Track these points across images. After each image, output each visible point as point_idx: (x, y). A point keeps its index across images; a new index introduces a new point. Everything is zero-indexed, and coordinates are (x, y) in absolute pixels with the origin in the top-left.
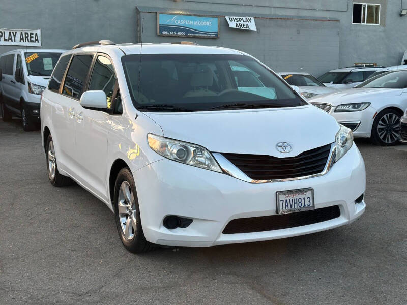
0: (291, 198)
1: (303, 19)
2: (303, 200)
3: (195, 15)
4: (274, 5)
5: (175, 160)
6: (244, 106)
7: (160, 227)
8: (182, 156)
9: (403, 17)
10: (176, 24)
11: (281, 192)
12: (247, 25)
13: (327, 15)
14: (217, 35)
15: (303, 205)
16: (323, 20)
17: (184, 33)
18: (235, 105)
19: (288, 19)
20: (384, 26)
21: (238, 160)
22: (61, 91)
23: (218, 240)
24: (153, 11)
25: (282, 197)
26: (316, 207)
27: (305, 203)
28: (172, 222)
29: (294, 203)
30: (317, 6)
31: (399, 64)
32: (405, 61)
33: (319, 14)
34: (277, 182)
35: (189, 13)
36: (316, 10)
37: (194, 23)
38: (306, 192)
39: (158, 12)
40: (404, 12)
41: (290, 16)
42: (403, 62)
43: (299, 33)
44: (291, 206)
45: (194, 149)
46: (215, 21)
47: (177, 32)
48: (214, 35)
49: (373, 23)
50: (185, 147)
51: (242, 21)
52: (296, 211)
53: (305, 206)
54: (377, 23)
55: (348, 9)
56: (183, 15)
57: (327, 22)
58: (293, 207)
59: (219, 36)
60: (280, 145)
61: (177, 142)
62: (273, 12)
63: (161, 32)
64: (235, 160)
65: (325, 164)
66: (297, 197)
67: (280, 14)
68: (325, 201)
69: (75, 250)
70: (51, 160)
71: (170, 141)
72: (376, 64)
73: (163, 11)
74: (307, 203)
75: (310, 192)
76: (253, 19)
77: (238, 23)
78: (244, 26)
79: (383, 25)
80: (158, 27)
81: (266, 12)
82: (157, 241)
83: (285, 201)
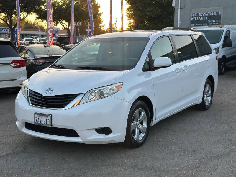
0: (41, 117)
2: (46, 120)
11: (36, 113)
15: (46, 123)
25: (37, 116)
27: (46, 122)
29: (42, 121)
38: (47, 116)
52: (42, 125)
53: (46, 124)
58: (41, 123)
66: (43, 118)
74: (48, 122)
83: (38, 119)
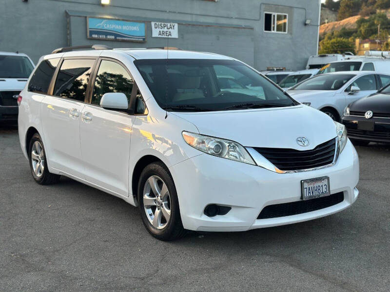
0: (312, 186)
1: (221, 26)
2: (321, 187)
3: (123, 20)
4: (196, 13)
5: (212, 154)
6: (252, 106)
7: (201, 215)
8: (218, 151)
9: (307, 27)
10: (105, 28)
11: (306, 181)
12: (170, 32)
13: (243, 23)
14: (144, 39)
15: (321, 192)
16: (239, 27)
17: (113, 37)
18: (245, 105)
19: (208, 26)
20: (291, 34)
21: (267, 153)
22: (52, 93)
23: (254, 225)
24: (82, 15)
25: (306, 185)
26: (332, 193)
27: (322, 190)
28: (213, 210)
29: (315, 190)
30: (234, 14)
31: (304, 68)
32: (310, 65)
33: (235, 22)
34: (302, 171)
35: (117, 18)
36: (232, 18)
37: (122, 27)
38: (323, 180)
39: (88, 16)
40: (308, 22)
41: (211, 23)
42: (308, 66)
43: (218, 39)
44: (313, 193)
45: (228, 144)
46: (143, 25)
47: (106, 36)
48: (142, 40)
49: (281, 31)
50: (220, 142)
51: (166, 28)
52: (317, 197)
53: (323, 192)
54: (285, 31)
55: (260, 19)
56: (112, 19)
57: (243, 29)
58: (314, 194)
59: (146, 40)
60: (299, 139)
61: (212, 139)
62: (194, 19)
63: (91, 35)
64: (266, 153)
65: (333, 156)
66: (317, 184)
67: (201, 21)
68: (337, 188)
69: (106, 241)
70: (34, 160)
71: (207, 137)
72: (285, 68)
73: (93, 16)
74: (324, 190)
75: (326, 180)
76: (176, 26)
77: (161, 30)
78: (166, 34)
79: (290, 32)
80: (88, 30)
81: (188, 18)
82: (198, 229)
83: (308, 189)
